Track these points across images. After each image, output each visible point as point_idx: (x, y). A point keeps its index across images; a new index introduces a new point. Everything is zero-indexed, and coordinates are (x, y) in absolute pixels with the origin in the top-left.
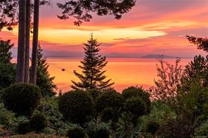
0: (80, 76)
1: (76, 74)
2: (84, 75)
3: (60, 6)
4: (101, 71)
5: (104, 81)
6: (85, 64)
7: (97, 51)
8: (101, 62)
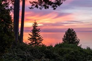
0: (31, 35)
1: (30, 35)
2: (32, 35)
3: (30, 3)
4: (39, 33)
5: (40, 37)
6: (33, 31)
7: (37, 26)
8: (38, 30)
